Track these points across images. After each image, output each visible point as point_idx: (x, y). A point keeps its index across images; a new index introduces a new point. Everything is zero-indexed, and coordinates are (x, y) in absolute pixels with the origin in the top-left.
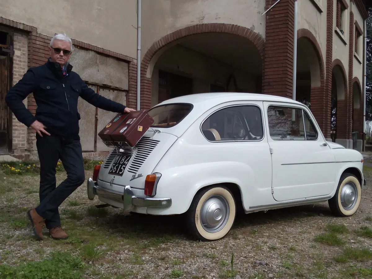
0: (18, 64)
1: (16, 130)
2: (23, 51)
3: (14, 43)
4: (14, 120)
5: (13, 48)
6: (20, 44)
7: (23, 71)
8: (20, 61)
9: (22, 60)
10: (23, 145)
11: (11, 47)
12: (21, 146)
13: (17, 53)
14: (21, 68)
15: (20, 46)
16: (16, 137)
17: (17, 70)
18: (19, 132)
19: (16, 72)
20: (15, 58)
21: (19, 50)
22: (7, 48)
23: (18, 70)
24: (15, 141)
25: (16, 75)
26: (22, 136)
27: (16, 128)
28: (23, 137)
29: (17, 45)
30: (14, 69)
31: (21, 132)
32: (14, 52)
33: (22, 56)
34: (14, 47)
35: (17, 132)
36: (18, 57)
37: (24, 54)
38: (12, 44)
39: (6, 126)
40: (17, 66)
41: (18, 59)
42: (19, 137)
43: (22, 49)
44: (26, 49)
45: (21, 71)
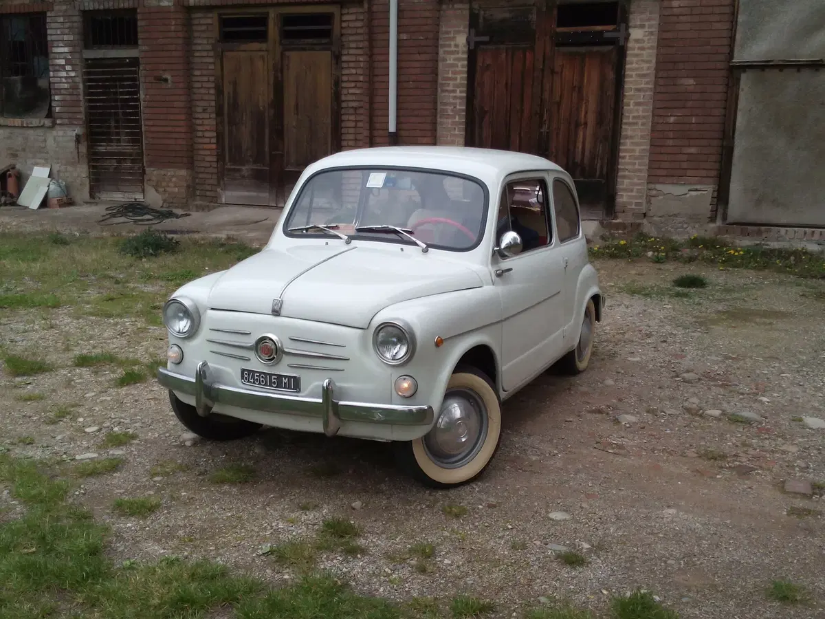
0: (637, 55)
1: (624, 177)
2: (650, 26)
3: (631, 17)
4: (623, 161)
5: (627, 28)
6: (643, 16)
7: (648, 65)
8: (642, 49)
9: (646, 45)
10: (637, 204)
11: (623, 25)
12: (633, 207)
13: (636, 34)
14: (643, 61)
15: (641, 20)
16: (625, 190)
17: (635, 65)
18: (631, 181)
19: (633, 70)
20: (630, 45)
21: (642, 26)
22: (613, 31)
23: (637, 66)
24: (623, 198)
25: (631, 76)
26: (638, 189)
27: (627, 173)
28: (638, 191)
29: (635, 19)
30: (627, 66)
31: (636, 180)
32: (630, 34)
33: (646, 38)
34: (630, 24)
35: (626, 181)
36: (637, 41)
37: (651, 33)
38: (626, 21)
39: (605, 169)
40: (635, 59)
41: (637, 45)
42: (632, 191)
43: (647, 23)
44: (655, 22)
45: (642, 68)
